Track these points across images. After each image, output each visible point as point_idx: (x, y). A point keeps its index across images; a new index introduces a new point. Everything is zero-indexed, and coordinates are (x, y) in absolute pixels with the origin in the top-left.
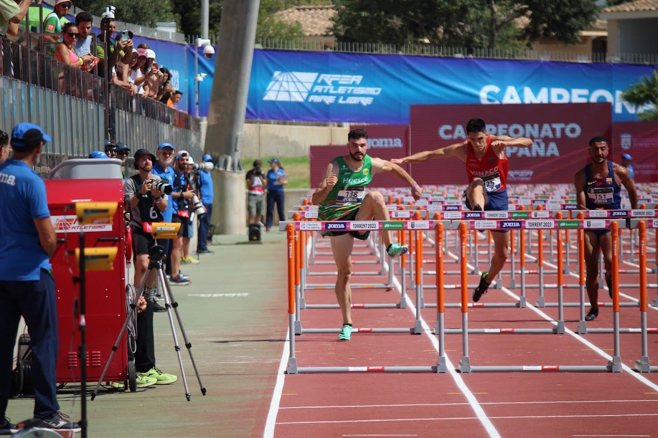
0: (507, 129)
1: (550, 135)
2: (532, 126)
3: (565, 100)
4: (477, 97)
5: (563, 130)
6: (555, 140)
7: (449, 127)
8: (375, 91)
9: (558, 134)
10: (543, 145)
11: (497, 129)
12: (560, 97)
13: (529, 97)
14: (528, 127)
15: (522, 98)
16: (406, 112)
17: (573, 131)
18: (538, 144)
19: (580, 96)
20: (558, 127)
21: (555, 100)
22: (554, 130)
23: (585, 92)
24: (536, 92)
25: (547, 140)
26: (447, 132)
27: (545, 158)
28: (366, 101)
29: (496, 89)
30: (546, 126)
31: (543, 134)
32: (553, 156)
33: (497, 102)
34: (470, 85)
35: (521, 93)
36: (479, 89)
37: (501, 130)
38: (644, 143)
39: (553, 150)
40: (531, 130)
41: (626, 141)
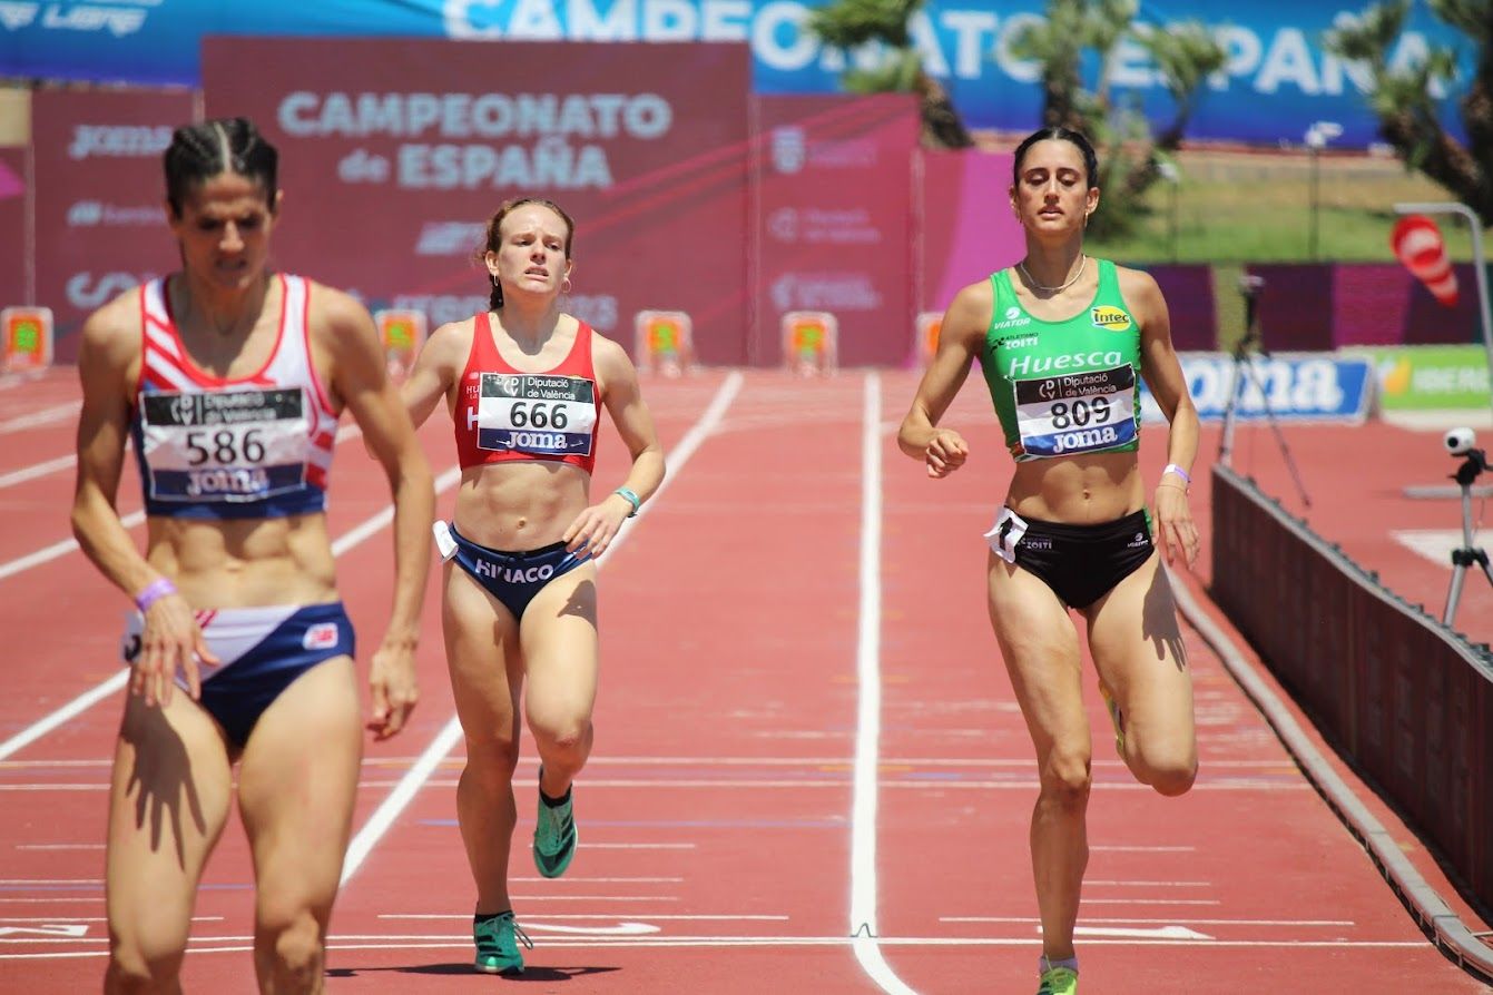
0: (469, 109)
1: (585, 126)
2: (538, 100)
3: (683, 32)
4: (437, 15)
5: (620, 116)
6: (597, 140)
7: (303, 100)
9: (608, 127)
10: (566, 155)
11: (442, 109)
12: (669, 24)
13: (586, 23)
14: (526, 104)
15: (564, 26)
17: (647, 116)
18: (554, 151)
19: (729, 20)
20: (608, 104)
21: (655, 32)
22: (595, 115)
23: (744, 8)
25: (577, 142)
26: (303, 114)
27: (569, 193)
30: (576, 107)
31: (567, 124)
32: (591, 191)
33: (492, 33)
35: (562, 7)
37: (452, 111)
38: (838, 156)
39: (594, 169)
40: (532, 112)
41: (789, 149)
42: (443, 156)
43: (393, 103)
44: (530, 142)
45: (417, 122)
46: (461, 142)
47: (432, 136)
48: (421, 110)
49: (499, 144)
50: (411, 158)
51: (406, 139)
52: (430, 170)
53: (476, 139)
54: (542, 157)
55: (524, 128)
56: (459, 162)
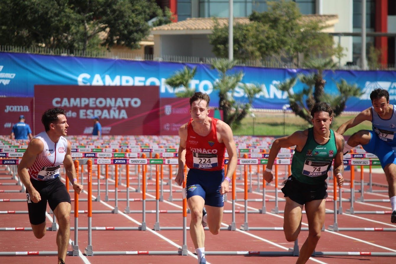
0: (95, 101)
1: (122, 105)
2: (111, 99)
3: (130, 84)
4: (76, 81)
5: (130, 102)
6: (124, 108)
7: (59, 99)
8: (11, 75)
9: (127, 105)
10: (117, 111)
11: (89, 101)
12: (127, 81)
13: (109, 81)
14: (108, 100)
15: (104, 82)
16: (32, 89)
17: (136, 103)
18: (115, 111)
19: (140, 81)
20: (127, 100)
21: (124, 84)
22: (124, 102)
23: (143, 79)
24: (113, 79)
25: (120, 108)
26: (57, 102)
27: (118, 120)
28: (6, 82)
29: (87, 76)
30: (119, 100)
31: (117, 105)
32: (123, 118)
33: (88, 84)
34: (72, 73)
35: (103, 79)
36: (78, 76)
37: (91, 102)
38: (180, 111)
39: (124, 114)
40: (110, 102)
41: (168, 110)
42: (89, 112)
43: (78, 100)
44: (109, 109)
45: (83, 105)
46: (93, 109)
47: (87, 107)
48: (85, 101)
49: (102, 109)
50: (82, 112)
51: (81, 108)
52: (86, 115)
53: (97, 108)
54: (112, 112)
55: (108, 105)
56: (93, 113)
